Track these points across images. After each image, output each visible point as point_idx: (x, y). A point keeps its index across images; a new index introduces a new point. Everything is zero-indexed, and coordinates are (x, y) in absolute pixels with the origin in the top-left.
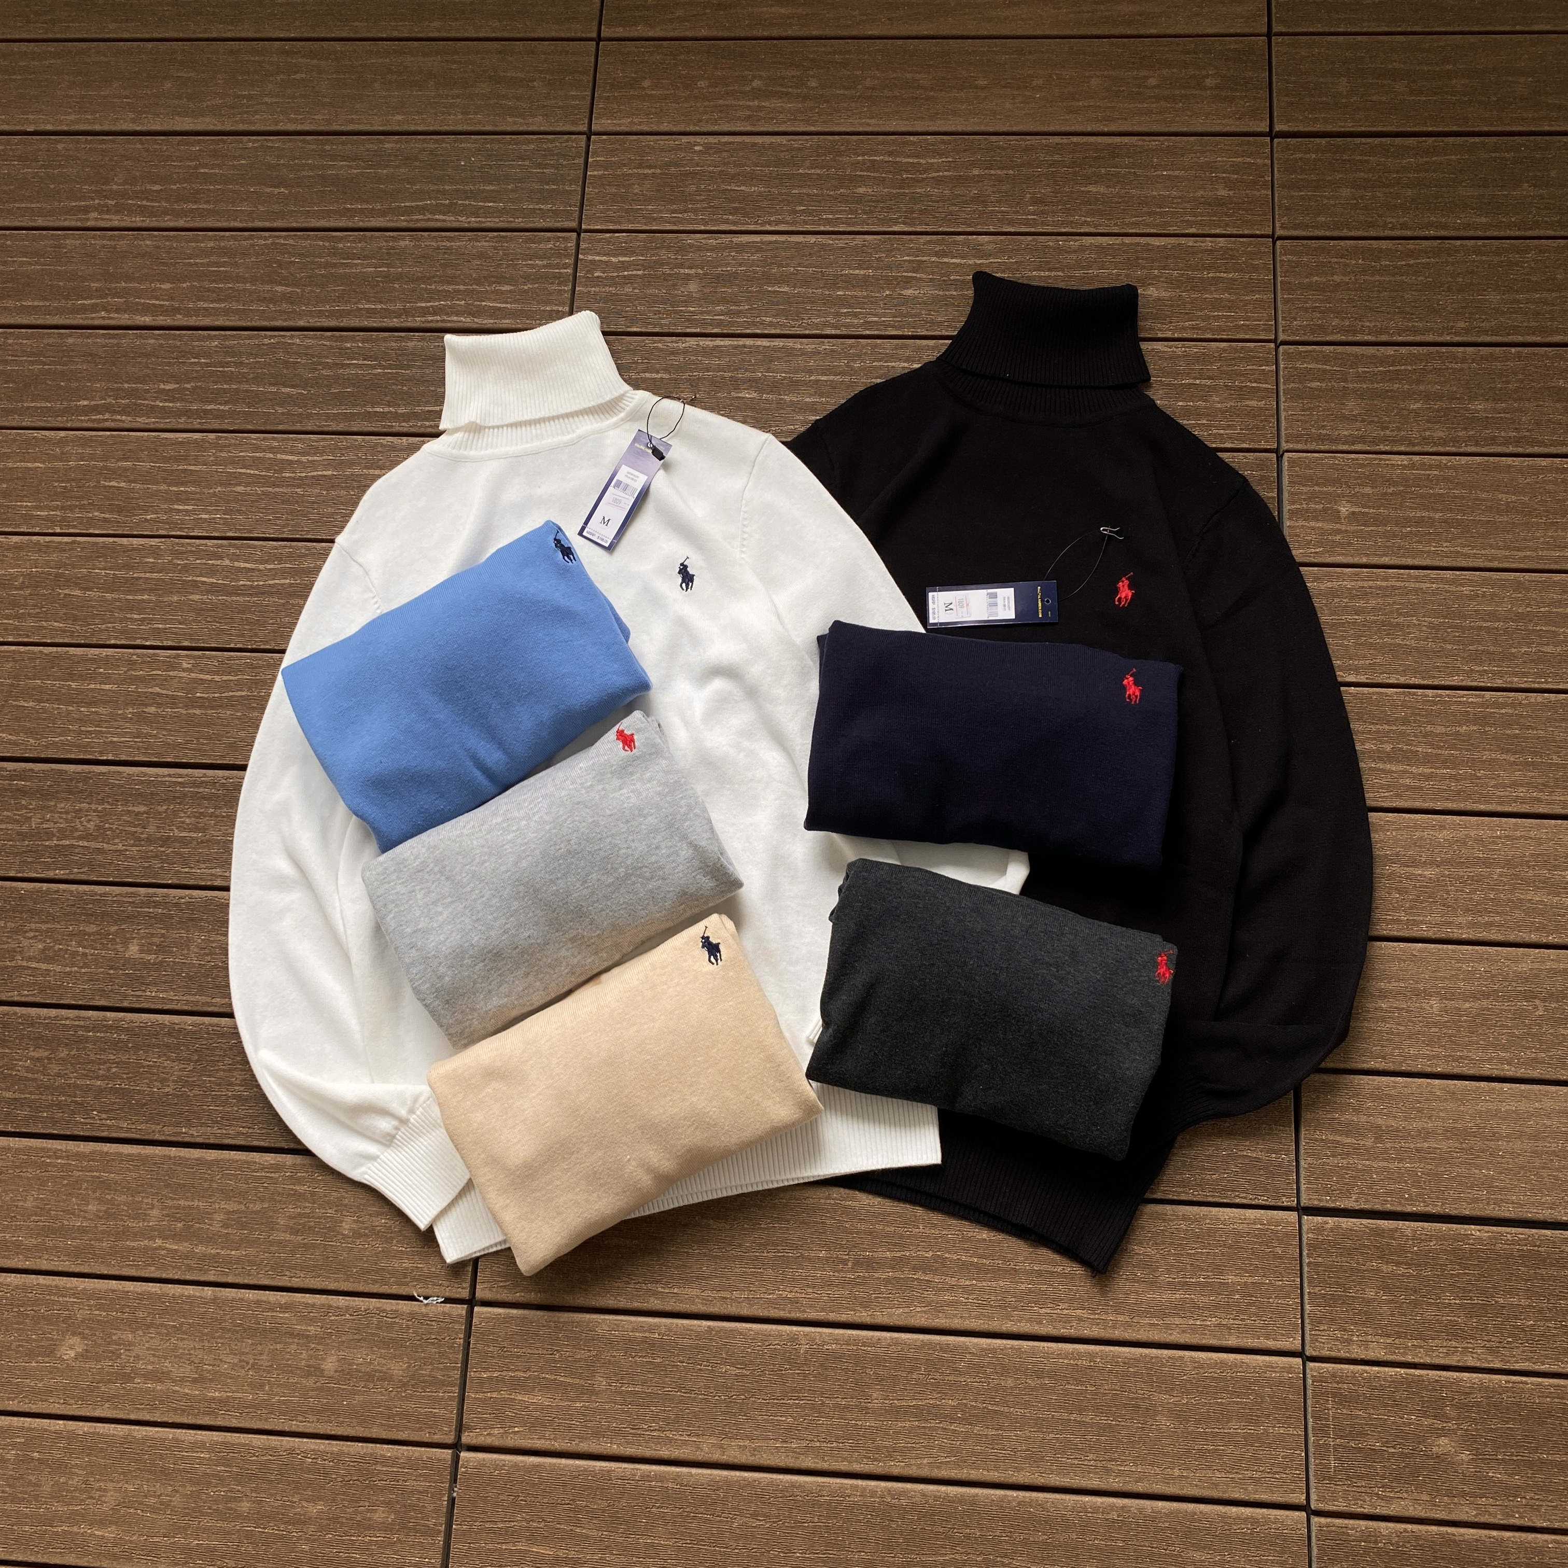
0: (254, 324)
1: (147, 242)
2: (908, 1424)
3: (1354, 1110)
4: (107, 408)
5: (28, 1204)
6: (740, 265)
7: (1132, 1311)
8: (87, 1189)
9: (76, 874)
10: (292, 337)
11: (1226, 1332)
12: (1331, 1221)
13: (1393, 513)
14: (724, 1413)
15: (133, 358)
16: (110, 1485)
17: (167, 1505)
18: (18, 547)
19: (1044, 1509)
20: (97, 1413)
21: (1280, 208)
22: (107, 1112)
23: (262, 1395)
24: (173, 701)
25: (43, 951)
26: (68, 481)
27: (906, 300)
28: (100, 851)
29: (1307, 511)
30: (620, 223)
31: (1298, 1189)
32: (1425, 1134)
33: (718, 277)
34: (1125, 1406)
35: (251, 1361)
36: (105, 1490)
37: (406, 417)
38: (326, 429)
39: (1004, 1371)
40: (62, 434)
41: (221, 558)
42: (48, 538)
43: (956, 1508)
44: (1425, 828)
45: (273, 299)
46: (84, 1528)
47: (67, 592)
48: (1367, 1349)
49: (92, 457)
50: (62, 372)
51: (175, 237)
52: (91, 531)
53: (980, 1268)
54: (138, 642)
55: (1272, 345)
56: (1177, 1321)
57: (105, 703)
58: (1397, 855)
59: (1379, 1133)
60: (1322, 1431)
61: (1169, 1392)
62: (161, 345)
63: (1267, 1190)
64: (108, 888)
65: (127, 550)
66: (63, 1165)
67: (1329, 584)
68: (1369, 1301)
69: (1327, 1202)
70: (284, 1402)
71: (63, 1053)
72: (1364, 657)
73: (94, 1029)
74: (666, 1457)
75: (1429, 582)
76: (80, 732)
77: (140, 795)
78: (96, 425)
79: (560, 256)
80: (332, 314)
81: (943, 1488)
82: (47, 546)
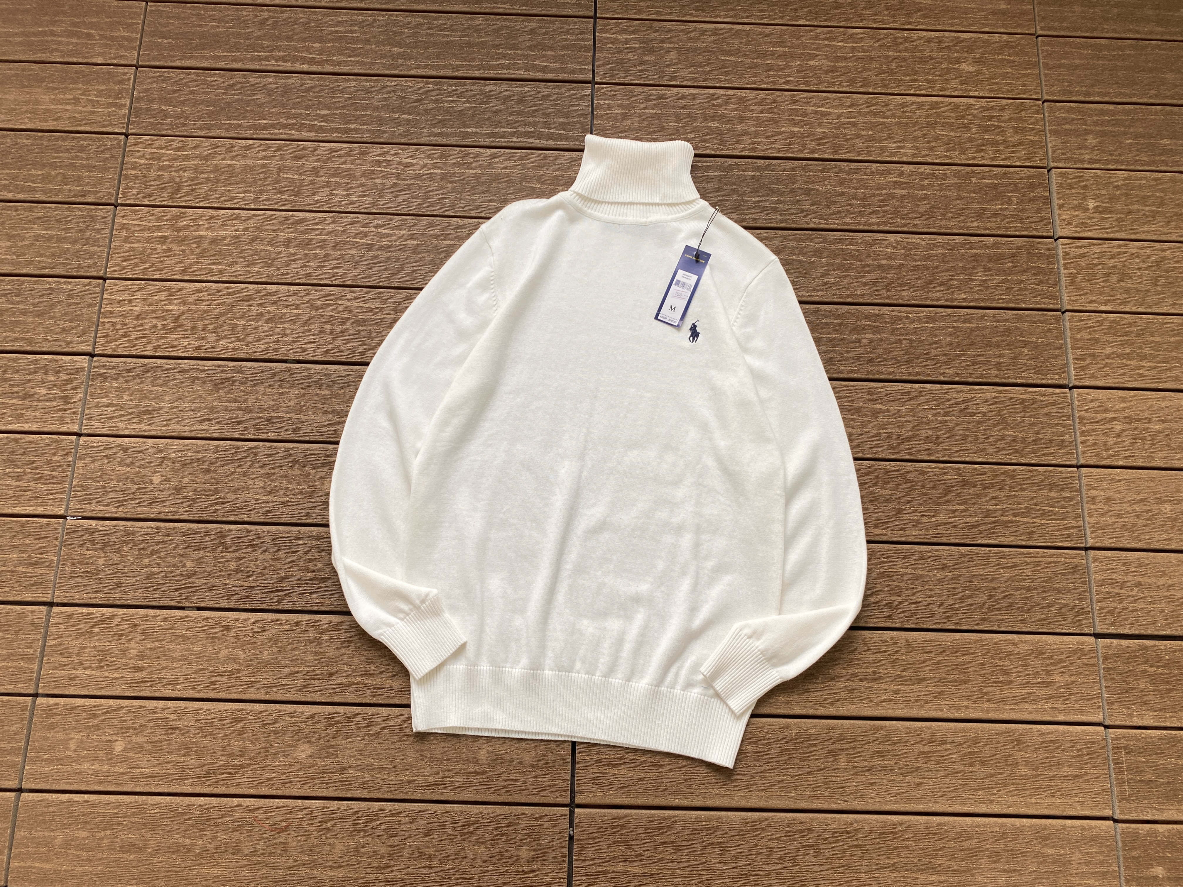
0: (379, 72)
1: (301, 15)
2: (864, 778)
3: (1125, 573)
4: (281, 126)
5: (265, 657)
6: (703, 43)
7: (999, 701)
8: (305, 645)
9: (283, 435)
10: (406, 82)
11: (1056, 712)
12: (1115, 642)
13: (1120, 207)
14: (746, 776)
15: (297, 93)
16: (337, 842)
17: (378, 853)
18: (224, 217)
19: (954, 827)
20: (325, 794)
21: (1039, 16)
22: (315, 594)
23: (437, 778)
24: (343, 321)
25: (264, 486)
26: (257, 174)
27: (810, 68)
28: (299, 420)
29: (1069, 205)
30: (622, 14)
31: (1094, 622)
32: (1168, 587)
33: (689, 50)
34: (998, 760)
35: (428, 756)
36: (333, 845)
37: (489, 136)
38: (434, 142)
39: (922, 741)
40: (251, 142)
41: (369, 226)
42: (245, 212)
43: (898, 829)
44: (1154, 399)
45: (391, 56)
46: (320, 871)
47: (262, 247)
48: (1142, 719)
49: (273, 158)
50: (248, 100)
51: (321, 12)
52: (276, 207)
53: (902, 677)
54: (315, 281)
55: (1040, 102)
56: (1027, 706)
57: (295, 322)
58: (1139, 416)
59: (1140, 587)
60: (1119, 770)
61: (1025, 750)
62: (316, 85)
63: (1075, 624)
64: (306, 445)
65: (301, 220)
66: (287, 630)
67: (1085, 250)
68: (1141, 690)
69: (1112, 630)
70: (453, 782)
71: (282, 556)
72: (1110, 295)
73: (304, 538)
74: (710, 806)
75: (1145, 249)
76: (279, 341)
77: (325, 383)
78: (274, 137)
79: (584, 33)
80: (432, 67)
81: (889, 817)
82: (247, 217)
